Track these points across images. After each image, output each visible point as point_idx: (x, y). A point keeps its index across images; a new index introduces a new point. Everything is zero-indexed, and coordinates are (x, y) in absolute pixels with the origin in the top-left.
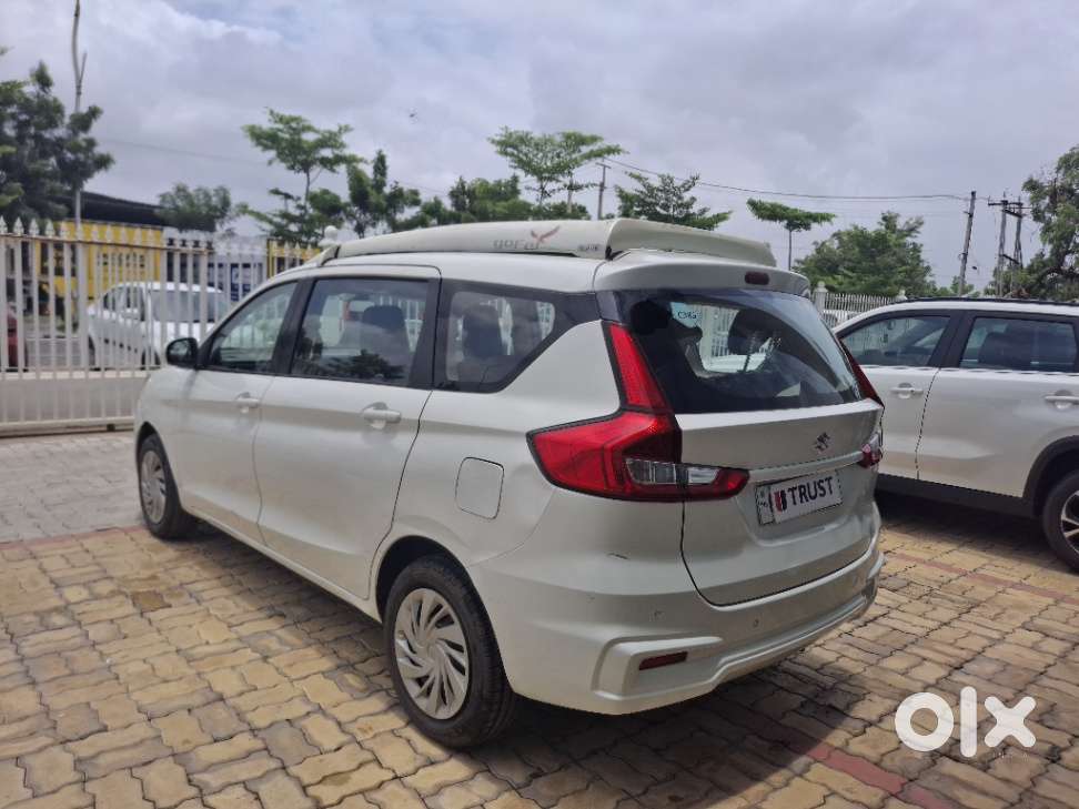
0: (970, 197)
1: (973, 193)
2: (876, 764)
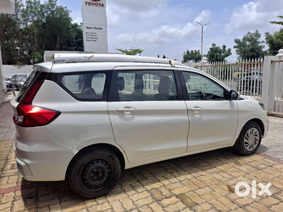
2: (3, 194)
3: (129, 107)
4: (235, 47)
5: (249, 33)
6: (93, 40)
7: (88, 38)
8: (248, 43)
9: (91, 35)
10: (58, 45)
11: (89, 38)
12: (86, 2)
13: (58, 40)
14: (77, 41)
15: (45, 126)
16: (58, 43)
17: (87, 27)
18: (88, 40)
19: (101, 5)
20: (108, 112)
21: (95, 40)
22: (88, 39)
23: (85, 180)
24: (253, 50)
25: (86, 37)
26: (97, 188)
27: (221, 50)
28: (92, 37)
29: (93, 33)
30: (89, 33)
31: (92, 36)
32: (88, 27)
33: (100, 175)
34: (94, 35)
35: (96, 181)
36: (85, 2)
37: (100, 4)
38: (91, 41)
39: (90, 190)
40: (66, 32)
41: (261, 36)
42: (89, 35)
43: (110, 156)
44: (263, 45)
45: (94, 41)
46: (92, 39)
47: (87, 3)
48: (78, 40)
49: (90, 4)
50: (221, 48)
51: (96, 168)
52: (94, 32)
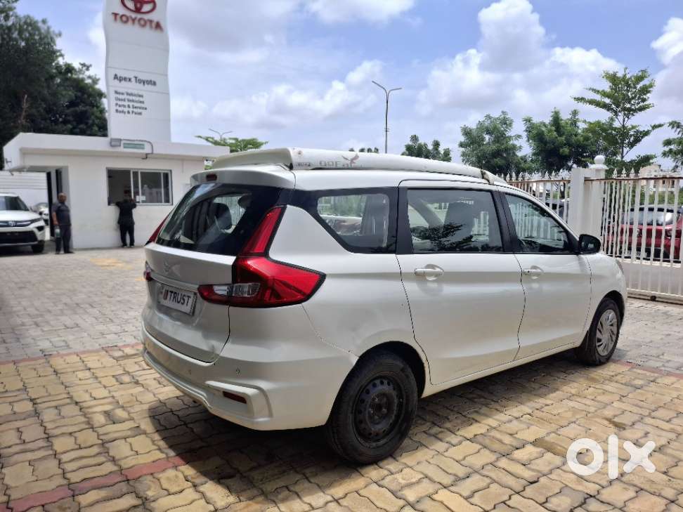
3: (432, 266)
4: (461, 145)
5: (488, 117)
6: (133, 112)
7: (120, 106)
8: (487, 137)
9: (129, 100)
10: (22, 117)
11: (124, 106)
12: (116, 15)
13: (25, 106)
14: (76, 111)
15: (303, 304)
16: (24, 114)
17: (116, 75)
18: (120, 112)
19: (154, 25)
20: (401, 276)
21: (139, 111)
22: (120, 109)
23: (361, 422)
24: (497, 154)
25: (117, 104)
26: (378, 440)
27: (428, 151)
28: (131, 104)
29: (135, 95)
30: (123, 94)
31: (133, 101)
32: (119, 76)
33: (384, 410)
34: (137, 99)
35: (377, 424)
36: (113, 13)
37: (151, 21)
38: (129, 112)
39: (367, 444)
40: (45, 84)
41: (514, 125)
42: (124, 100)
43: (402, 370)
44: (517, 143)
45: (136, 113)
46: (131, 110)
47: (118, 17)
48: (77, 108)
49: (124, 19)
50: (430, 147)
51: (378, 396)
52: (135, 92)
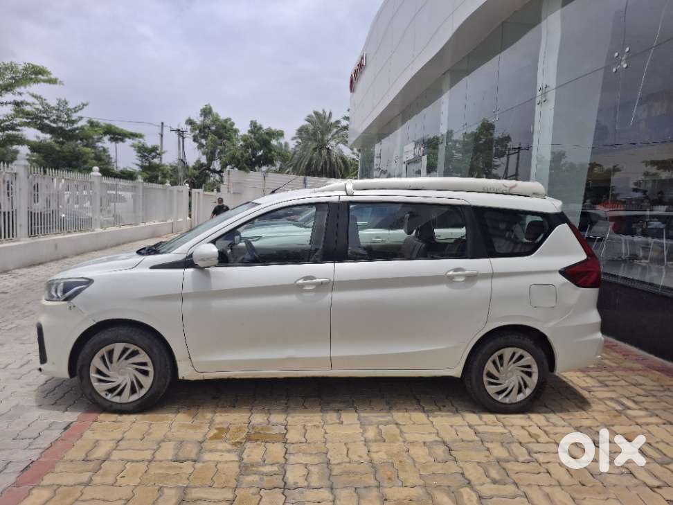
0: (161, 125)
1: (162, 123)
